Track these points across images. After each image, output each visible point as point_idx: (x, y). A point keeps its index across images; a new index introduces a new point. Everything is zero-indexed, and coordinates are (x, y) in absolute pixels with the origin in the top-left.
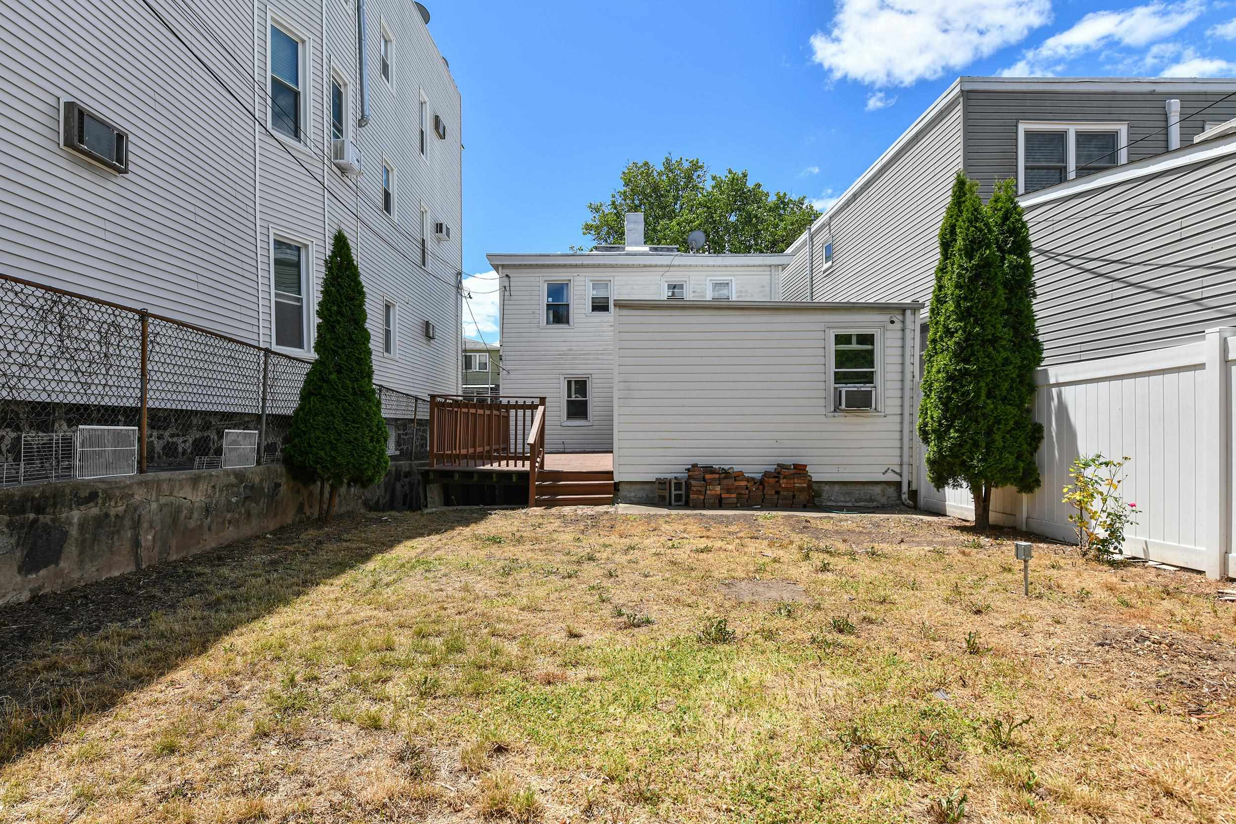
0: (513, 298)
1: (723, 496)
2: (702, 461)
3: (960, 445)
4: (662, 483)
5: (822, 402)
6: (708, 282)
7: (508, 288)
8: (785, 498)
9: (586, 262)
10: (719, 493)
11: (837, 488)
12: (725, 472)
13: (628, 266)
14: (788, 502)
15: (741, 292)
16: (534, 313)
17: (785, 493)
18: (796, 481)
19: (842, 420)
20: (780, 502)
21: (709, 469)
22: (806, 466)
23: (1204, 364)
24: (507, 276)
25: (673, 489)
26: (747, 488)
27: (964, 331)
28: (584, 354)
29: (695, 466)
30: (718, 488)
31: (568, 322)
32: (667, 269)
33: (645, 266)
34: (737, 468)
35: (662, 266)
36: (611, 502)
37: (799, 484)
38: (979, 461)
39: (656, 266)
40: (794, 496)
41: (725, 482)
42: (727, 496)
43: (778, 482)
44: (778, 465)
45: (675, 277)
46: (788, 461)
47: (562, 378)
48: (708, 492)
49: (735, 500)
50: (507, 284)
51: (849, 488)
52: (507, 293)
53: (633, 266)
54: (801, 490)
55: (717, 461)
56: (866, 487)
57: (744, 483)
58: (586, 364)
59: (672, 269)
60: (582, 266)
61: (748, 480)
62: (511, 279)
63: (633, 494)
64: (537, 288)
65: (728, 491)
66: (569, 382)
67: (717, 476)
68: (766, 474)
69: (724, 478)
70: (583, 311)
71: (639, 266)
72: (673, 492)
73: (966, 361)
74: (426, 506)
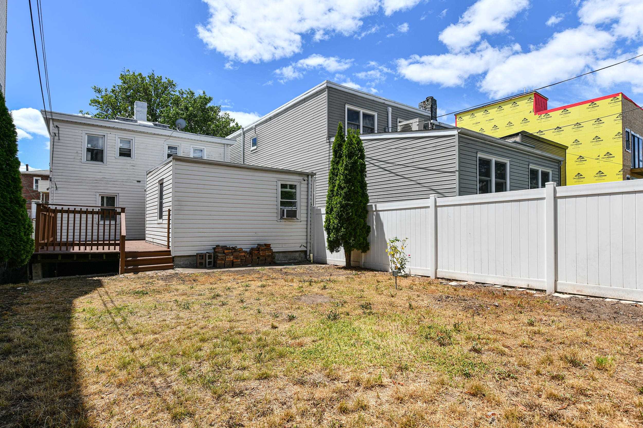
0: (61, 141)
1: (234, 261)
2: (221, 244)
4: (201, 256)
5: (275, 215)
6: (191, 148)
7: (57, 135)
8: (262, 260)
9: (116, 127)
10: (232, 259)
11: (281, 254)
12: (233, 248)
13: (144, 133)
14: (263, 262)
15: (209, 155)
16: (77, 153)
17: (262, 258)
18: (266, 252)
19: (284, 223)
20: (260, 262)
21: (225, 248)
22: (270, 245)
23: (429, 206)
24: (57, 126)
25: (207, 258)
26: (245, 256)
28: (113, 181)
29: (218, 246)
30: (232, 257)
31: (102, 160)
32: (169, 138)
33: (154, 134)
34: (239, 247)
35: (165, 136)
36: (172, 268)
37: (268, 253)
38: (353, 240)
39: (161, 135)
40: (266, 259)
41: (235, 254)
42: (236, 261)
43: (259, 253)
44: (258, 244)
45: (173, 143)
46: (262, 242)
47: (98, 195)
48: (227, 259)
49: (240, 263)
50: (57, 132)
51: (287, 254)
52: (57, 138)
53: (147, 133)
54: (269, 256)
55: (230, 244)
56: (293, 254)
57: (243, 254)
58: (115, 187)
59: (171, 138)
60: (113, 128)
61: (245, 252)
62: (60, 129)
63: (182, 263)
64: (81, 137)
65: (237, 258)
66: (102, 198)
67: (230, 251)
68: (252, 249)
69: (234, 252)
70: (114, 155)
71: (151, 134)
72: (207, 260)
73: (348, 200)
74: (31, 279)
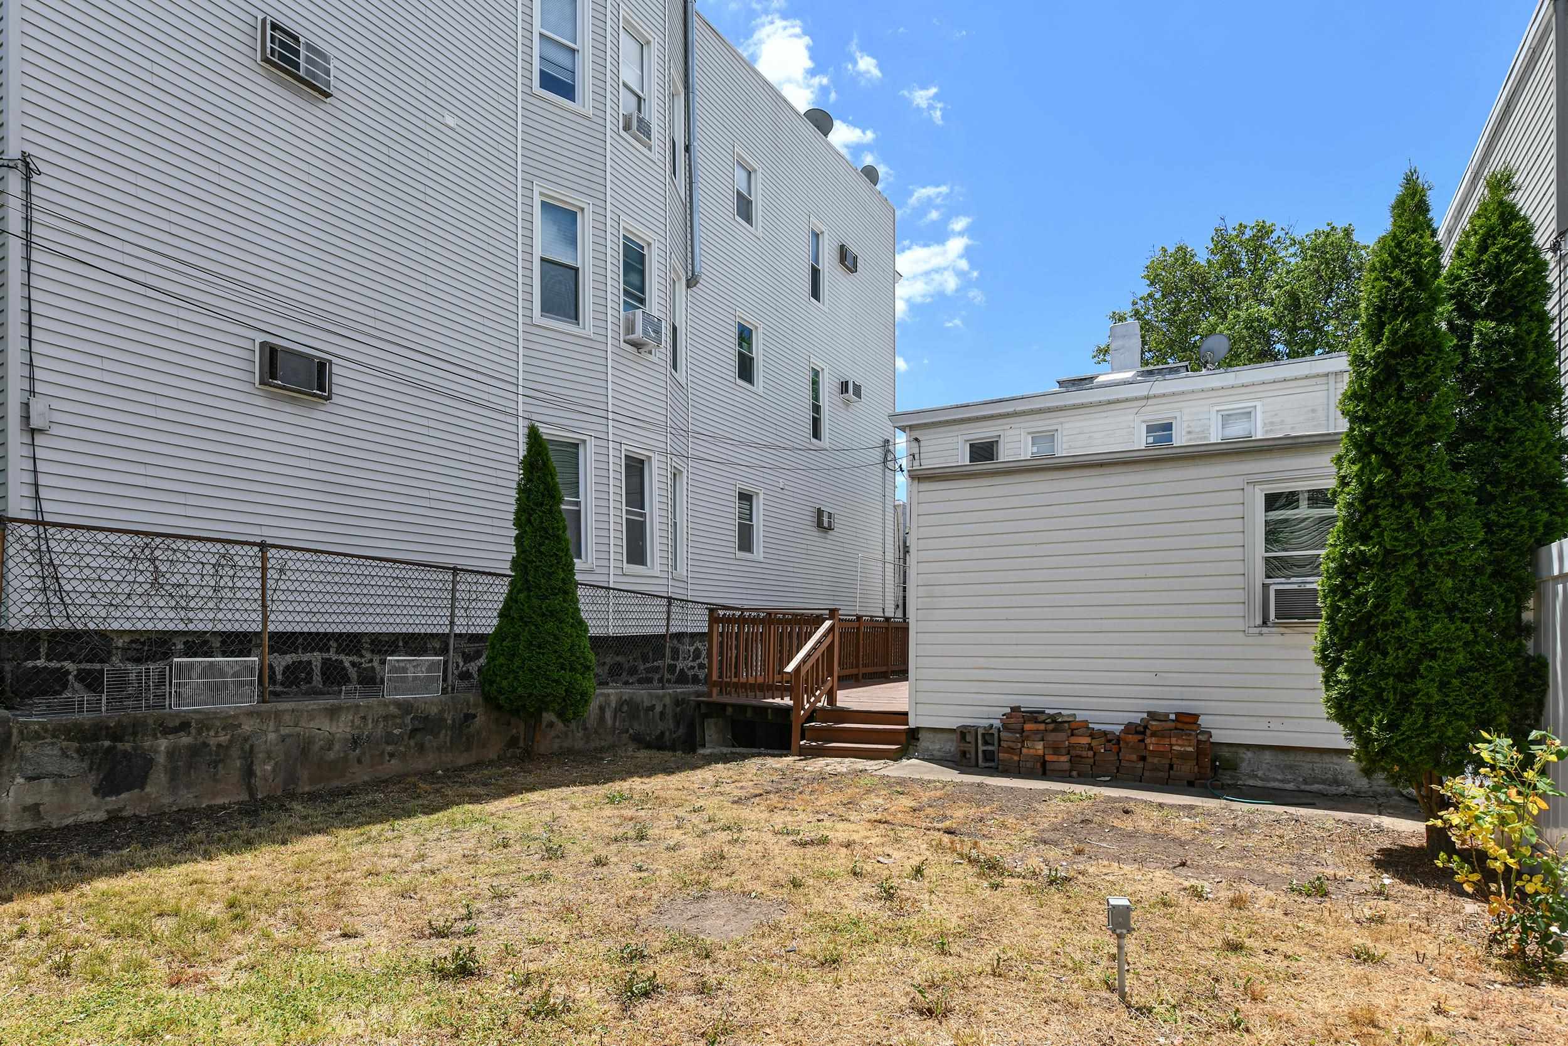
1: (1047, 758)
2: (1029, 703)
3: (1353, 697)
4: (963, 733)
5: (1239, 610)
6: (1213, 415)
7: (917, 456)
8: (1155, 769)
9: (1019, 408)
10: (1041, 752)
11: (1267, 756)
12: (1053, 719)
13: (1083, 406)
14: (1161, 774)
15: (1272, 423)
17: (1156, 760)
18: (1174, 740)
19: (1276, 639)
20: (1147, 774)
21: (1034, 716)
22: (1196, 716)
24: (916, 440)
25: (980, 742)
26: (1090, 748)
27: (1361, 483)
29: (1015, 709)
30: (1040, 746)
32: (1144, 402)
33: (1109, 403)
34: (1081, 716)
35: (1136, 399)
36: (896, 756)
37: (1181, 746)
39: (1127, 400)
40: (1171, 767)
41: (1051, 737)
42: (1055, 758)
43: (1143, 741)
44: (1149, 713)
45: (1158, 413)
46: (1169, 706)
48: (1024, 751)
49: (1067, 766)
50: (916, 451)
51: (1289, 759)
52: (917, 463)
53: (1090, 405)
54: (1184, 756)
55: (1050, 704)
56: (1327, 758)
57: (1085, 740)
59: (1150, 402)
60: (1016, 414)
61: (1093, 734)
62: (922, 444)
63: (938, 747)
64: (955, 452)
65: (1056, 750)
67: (1042, 727)
68: (1130, 728)
69: (1053, 731)
71: (1100, 404)
72: (981, 748)
73: (1365, 539)
74: (703, 746)
